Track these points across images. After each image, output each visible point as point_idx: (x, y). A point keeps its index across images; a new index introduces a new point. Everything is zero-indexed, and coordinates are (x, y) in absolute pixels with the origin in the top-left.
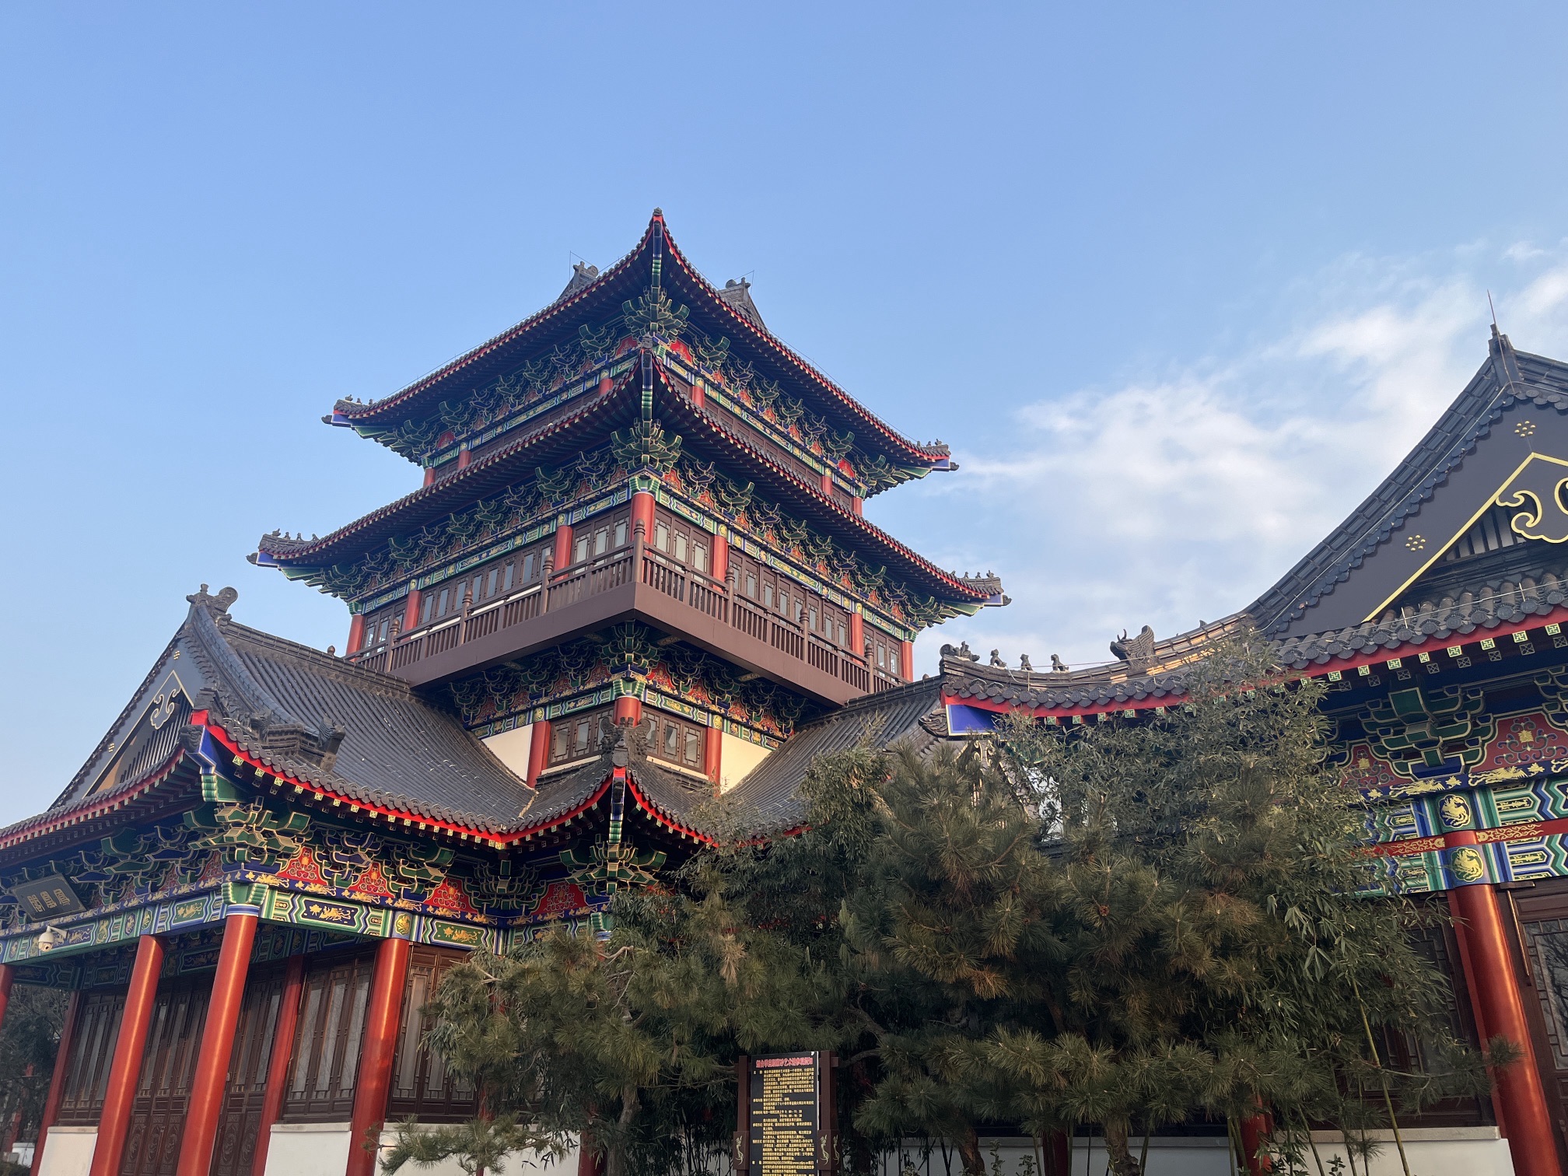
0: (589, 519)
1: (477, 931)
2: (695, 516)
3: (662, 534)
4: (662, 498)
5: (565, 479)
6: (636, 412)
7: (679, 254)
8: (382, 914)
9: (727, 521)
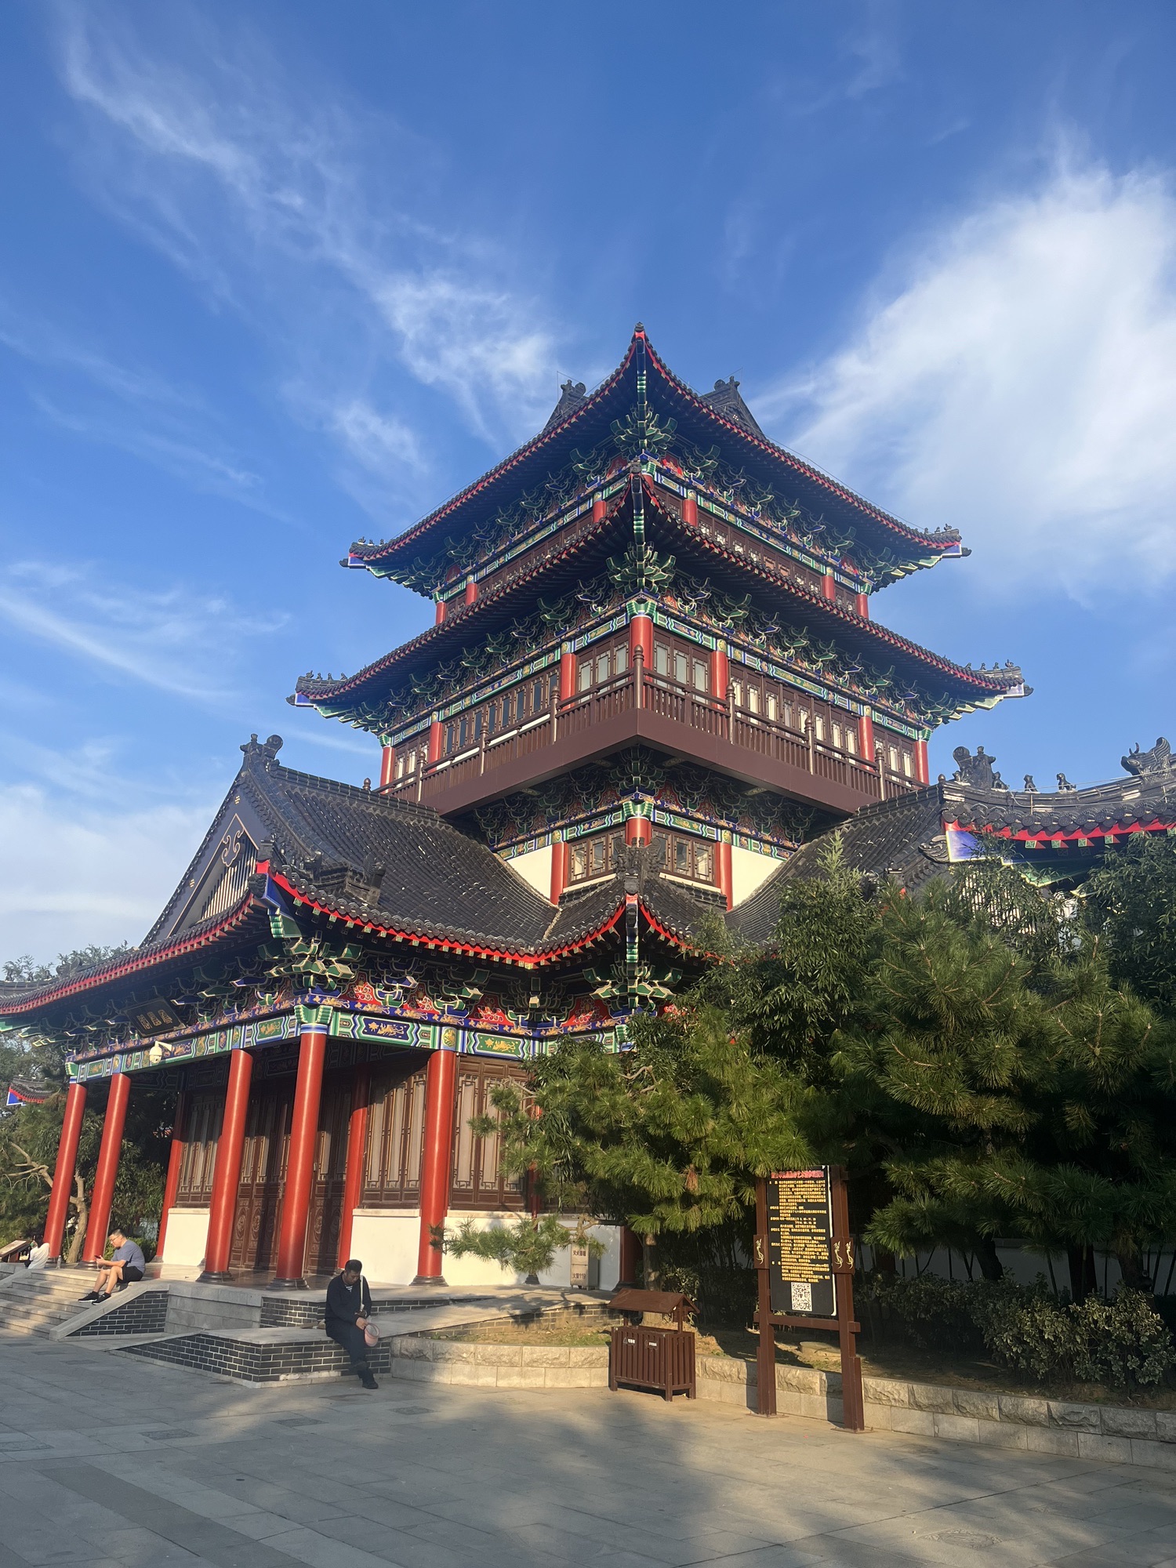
0: (590, 645)
1: (515, 1041)
2: (693, 634)
3: (661, 655)
4: (659, 619)
5: (566, 607)
6: (629, 536)
7: (663, 367)
8: (431, 1029)
9: (725, 635)
